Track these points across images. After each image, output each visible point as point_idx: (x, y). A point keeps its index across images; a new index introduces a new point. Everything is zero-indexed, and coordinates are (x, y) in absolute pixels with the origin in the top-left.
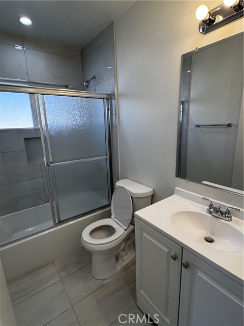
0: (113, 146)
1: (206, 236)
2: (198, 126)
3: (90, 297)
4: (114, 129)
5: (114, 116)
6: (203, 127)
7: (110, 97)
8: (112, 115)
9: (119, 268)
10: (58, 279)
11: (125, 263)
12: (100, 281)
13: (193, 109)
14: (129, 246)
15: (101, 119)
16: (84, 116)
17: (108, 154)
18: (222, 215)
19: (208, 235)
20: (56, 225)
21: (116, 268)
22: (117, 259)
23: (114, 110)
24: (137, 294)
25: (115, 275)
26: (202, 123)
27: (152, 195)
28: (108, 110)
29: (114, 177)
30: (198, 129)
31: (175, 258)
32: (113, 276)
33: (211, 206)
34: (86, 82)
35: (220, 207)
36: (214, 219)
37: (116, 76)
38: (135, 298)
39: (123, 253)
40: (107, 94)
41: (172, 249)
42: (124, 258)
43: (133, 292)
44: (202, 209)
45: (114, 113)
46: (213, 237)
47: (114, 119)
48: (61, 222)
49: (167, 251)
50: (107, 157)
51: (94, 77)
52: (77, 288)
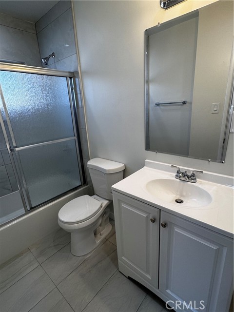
0: (81, 126)
1: (176, 199)
2: (158, 105)
3: (73, 274)
4: (80, 109)
5: (79, 96)
6: (162, 106)
7: (72, 76)
8: (76, 94)
9: (98, 242)
10: (36, 265)
11: (103, 237)
12: (81, 257)
13: (152, 88)
14: (105, 221)
15: (65, 99)
16: (47, 96)
17: (76, 135)
18: (188, 178)
19: (178, 197)
20: (27, 212)
21: (95, 243)
22: (95, 234)
23: (78, 89)
24: (119, 261)
25: (95, 249)
26: (161, 102)
27: (124, 170)
28: (72, 89)
29: (84, 157)
30: (158, 107)
31: (153, 221)
32: (93, 250)
33: (178, 172)
34: (44, 59)
35: (186, 172)
36: (182, 183)
37: (77, 53)
38: (117, 265)
39: (101, 228)
40: (70, 72)
41: (150, 213)
42: (102, 233)
43: (115, 260)
44: (171, 176)
45: (78, 92)
46: (182, 199)
47: (79, 99)
48: (33, 209)
49: (145, 216)
50: (76, 138)
51: (53, 54)
52: (59, 269)
